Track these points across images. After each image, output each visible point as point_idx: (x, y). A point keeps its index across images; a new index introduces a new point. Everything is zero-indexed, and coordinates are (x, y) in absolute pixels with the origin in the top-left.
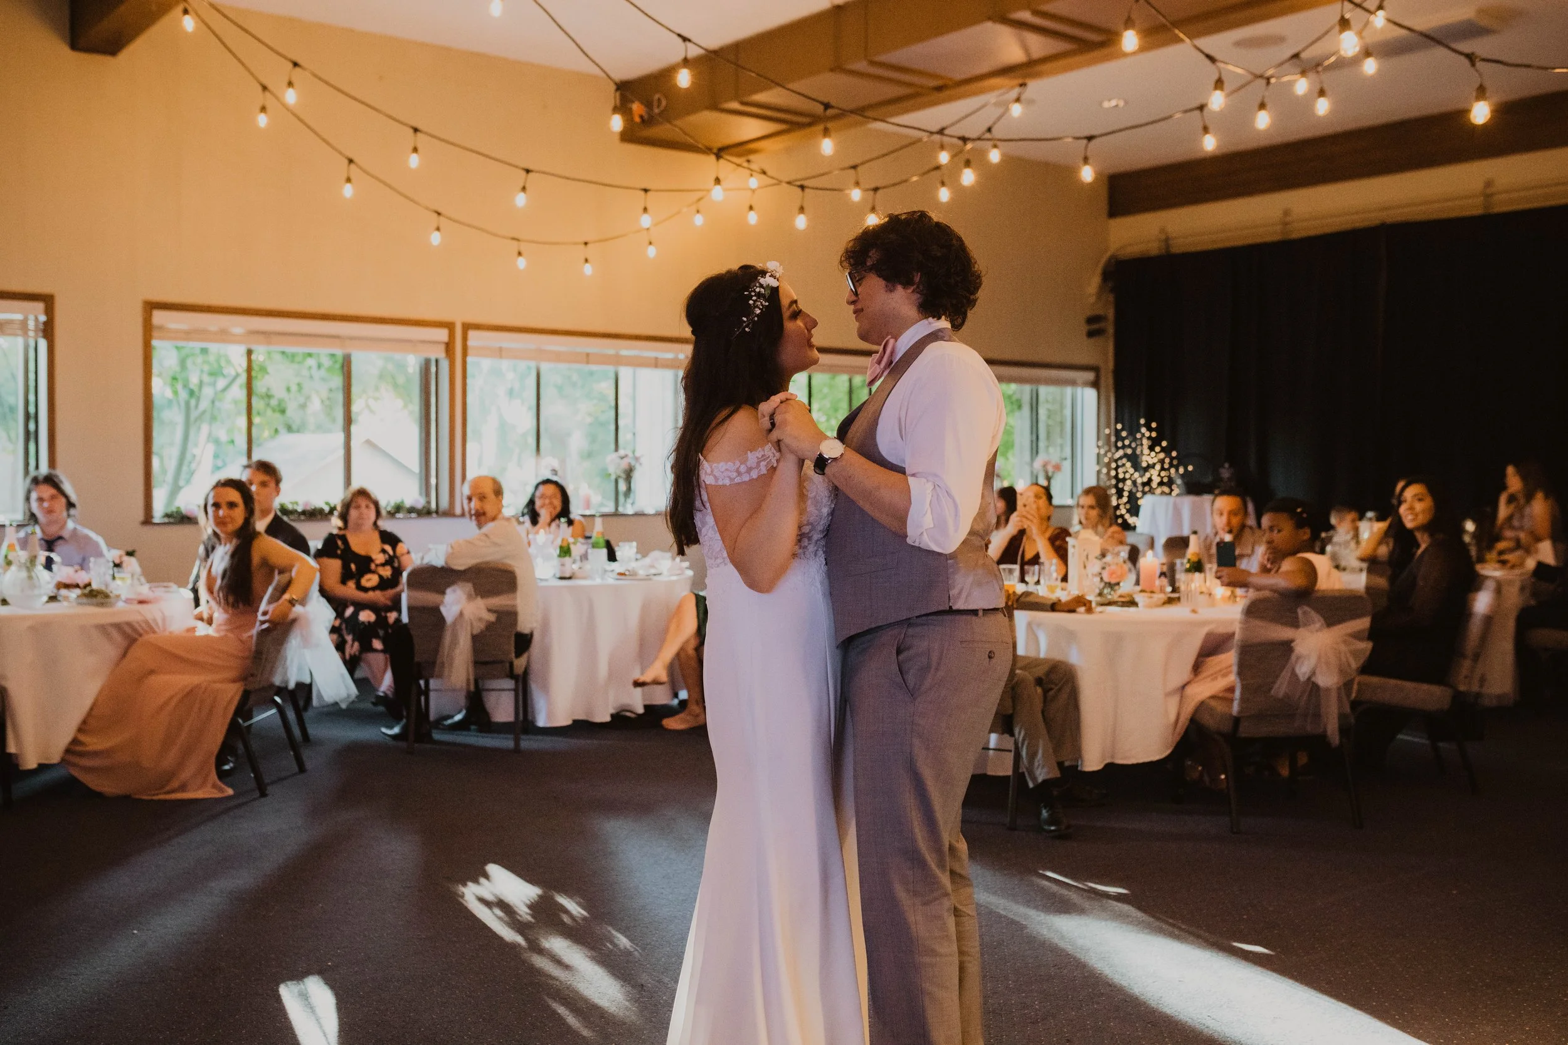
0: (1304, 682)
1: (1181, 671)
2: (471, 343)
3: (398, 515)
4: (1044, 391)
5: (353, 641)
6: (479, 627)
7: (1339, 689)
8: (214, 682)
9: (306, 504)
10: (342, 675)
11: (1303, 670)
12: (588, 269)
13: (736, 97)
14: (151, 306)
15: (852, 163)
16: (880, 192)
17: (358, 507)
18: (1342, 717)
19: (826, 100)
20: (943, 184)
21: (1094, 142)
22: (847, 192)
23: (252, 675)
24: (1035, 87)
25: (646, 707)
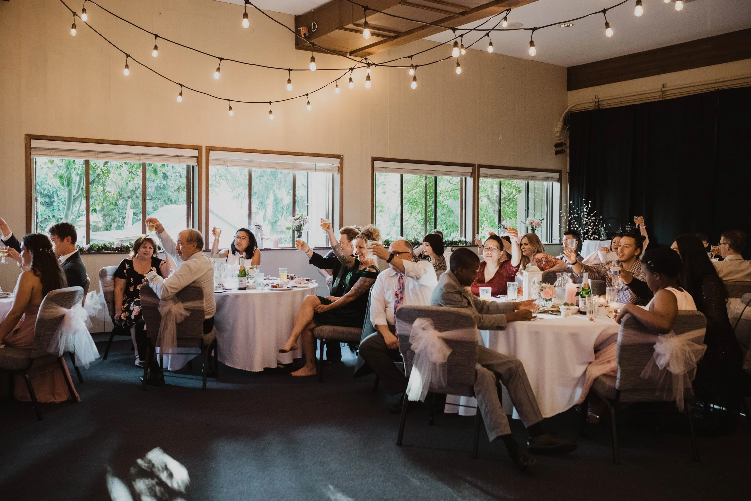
0: (661, 371)
2: (211, 158)
4: (531, 183)
6: (180, 319)
7: (685, 376)
11: (661, 362)
12: (272, 117)
13: (352, 22)
14: (30, 137)
18: (686, 390)
19: (365, 5)
20: (458, 65)
21: (536, 31)
24: (515, 11)
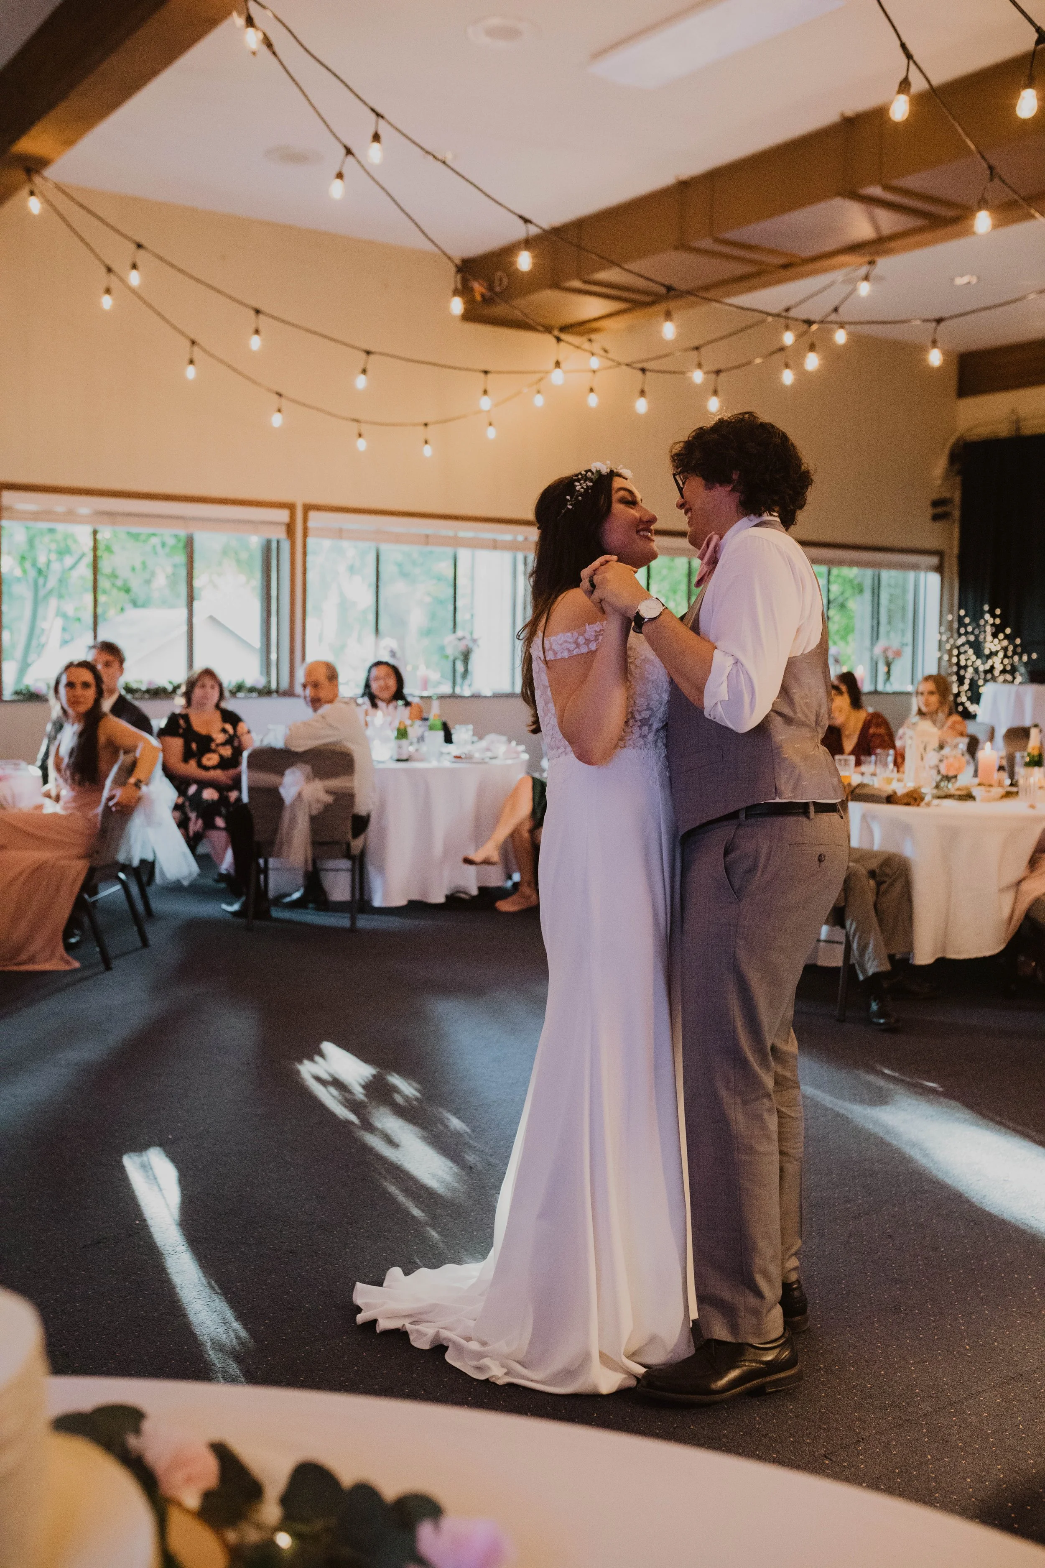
1: (1017, 866)
2: (311, 524)
3: (240, 695)
4: (885, 574)
5: (197, 817)
6: (316, 809)
8: (61, 858)
9: (150, 683)
10: (184, 855)
12: (428, 451)
13: (578, 276)
15: (696, 343)
16: (722, 376)
17: (203, 686)
19: (667, 282)
20: (787, 366)
21: (943, 325)
22: (689, 374)
23: (98, 853)
24: (884, 264)
25: (481, 889)
